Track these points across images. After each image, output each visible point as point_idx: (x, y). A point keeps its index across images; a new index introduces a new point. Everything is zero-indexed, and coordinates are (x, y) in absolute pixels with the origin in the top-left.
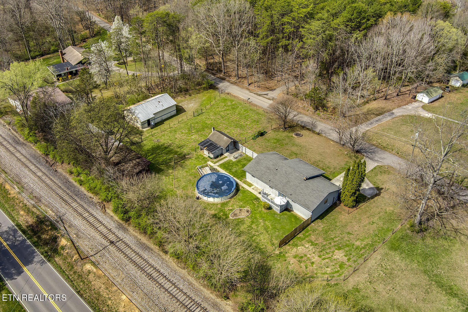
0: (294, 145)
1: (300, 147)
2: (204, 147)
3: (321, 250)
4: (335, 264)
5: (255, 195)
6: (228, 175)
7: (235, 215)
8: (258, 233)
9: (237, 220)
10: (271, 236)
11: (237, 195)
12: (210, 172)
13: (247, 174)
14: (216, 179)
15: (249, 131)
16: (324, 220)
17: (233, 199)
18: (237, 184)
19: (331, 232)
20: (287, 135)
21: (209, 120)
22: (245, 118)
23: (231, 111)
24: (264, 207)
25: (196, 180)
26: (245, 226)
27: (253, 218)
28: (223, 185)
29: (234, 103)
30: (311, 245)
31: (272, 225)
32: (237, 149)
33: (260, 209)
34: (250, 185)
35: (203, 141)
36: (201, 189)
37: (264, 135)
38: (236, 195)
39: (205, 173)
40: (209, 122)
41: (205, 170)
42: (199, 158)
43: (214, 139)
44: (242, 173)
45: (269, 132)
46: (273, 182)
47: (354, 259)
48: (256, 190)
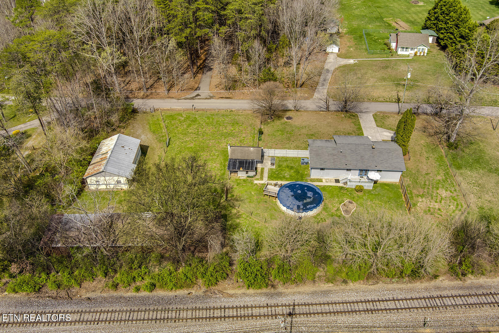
1: (307, 128)
3: (430, 197)
4: (449, 200)
5: (335, 186)
7: (347, 212)
9: (354, 215)
12: (277, 188)
13: (313, 171)
17: (325, 201)
19: (418, 180)
20: (281, 122)
22: (220, 125)
23: (194, 124)
27: (361, 205)
29: (184, 116)
30: (422, 198)
33: (355, 195)
34: (320, 180)
35: (229, 164)
37: (263, 132)
41: (271, 190)
43: (239, 157)
44: (297, 174)
45: (262, 128)
46: (351, 164)
47: (453, 189)
48: (331, 182)
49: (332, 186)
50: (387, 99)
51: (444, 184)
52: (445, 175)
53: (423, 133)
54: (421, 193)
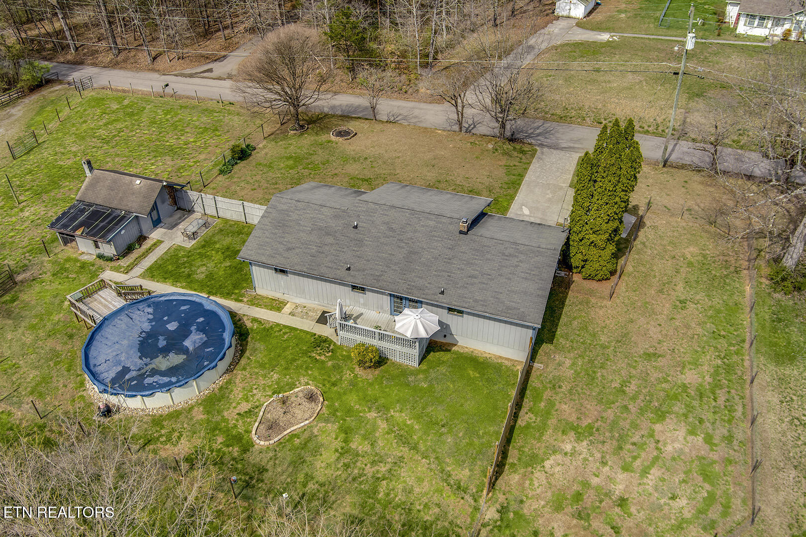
0: (346, 159)
1: (368, 162)
2: (75, 229)
3: (615, 443)
4: (686, 473)
5: (307, 333)
6: (192, 295)
7: (273, 426)
8: (388, 466)
9: (289, 446)
10: (437, 458)
11: (247, 354)
12: (119, 303)
13: (256, 271)
14: (150, 321)
15: (202, 157)
16: (559, 339)
17: (239, 374)
18: (232, 315)
19: (604, 371)
20: (315, 140)
21: (67, 157)
22: (175, 129)
23: (125, 121)
24: (361, 363)
25: (78, 345)
26: (328, 456)
27: (339, 414)
28: (184, 332)
29: (126, 102)
30: (578, 439)
31: (418, 417)
32: (184, 210)
33: (348, 375)
34: (277, 305)
35: (64, 214)
36: (109, 375)
37: (250, 155)
38: (243, 352)
39: (106, 312)
40: (70, 162)
41: (101, 303)
42: (66, 270)
43: (101, 197)
44: (231, 275)
45: (261, 146)
46: (364, 270)
47: (721, 431)
48: (306, 316)
49: (296, 329)
50: (649, 126)
51: (696, 403)
52: (716, 373)
53: (707, 227)
54: (585, 423)
